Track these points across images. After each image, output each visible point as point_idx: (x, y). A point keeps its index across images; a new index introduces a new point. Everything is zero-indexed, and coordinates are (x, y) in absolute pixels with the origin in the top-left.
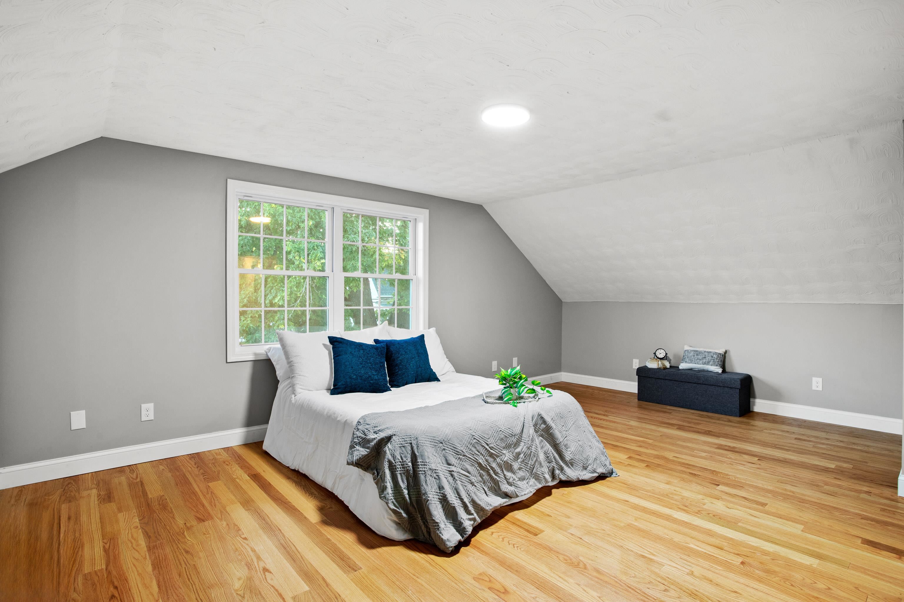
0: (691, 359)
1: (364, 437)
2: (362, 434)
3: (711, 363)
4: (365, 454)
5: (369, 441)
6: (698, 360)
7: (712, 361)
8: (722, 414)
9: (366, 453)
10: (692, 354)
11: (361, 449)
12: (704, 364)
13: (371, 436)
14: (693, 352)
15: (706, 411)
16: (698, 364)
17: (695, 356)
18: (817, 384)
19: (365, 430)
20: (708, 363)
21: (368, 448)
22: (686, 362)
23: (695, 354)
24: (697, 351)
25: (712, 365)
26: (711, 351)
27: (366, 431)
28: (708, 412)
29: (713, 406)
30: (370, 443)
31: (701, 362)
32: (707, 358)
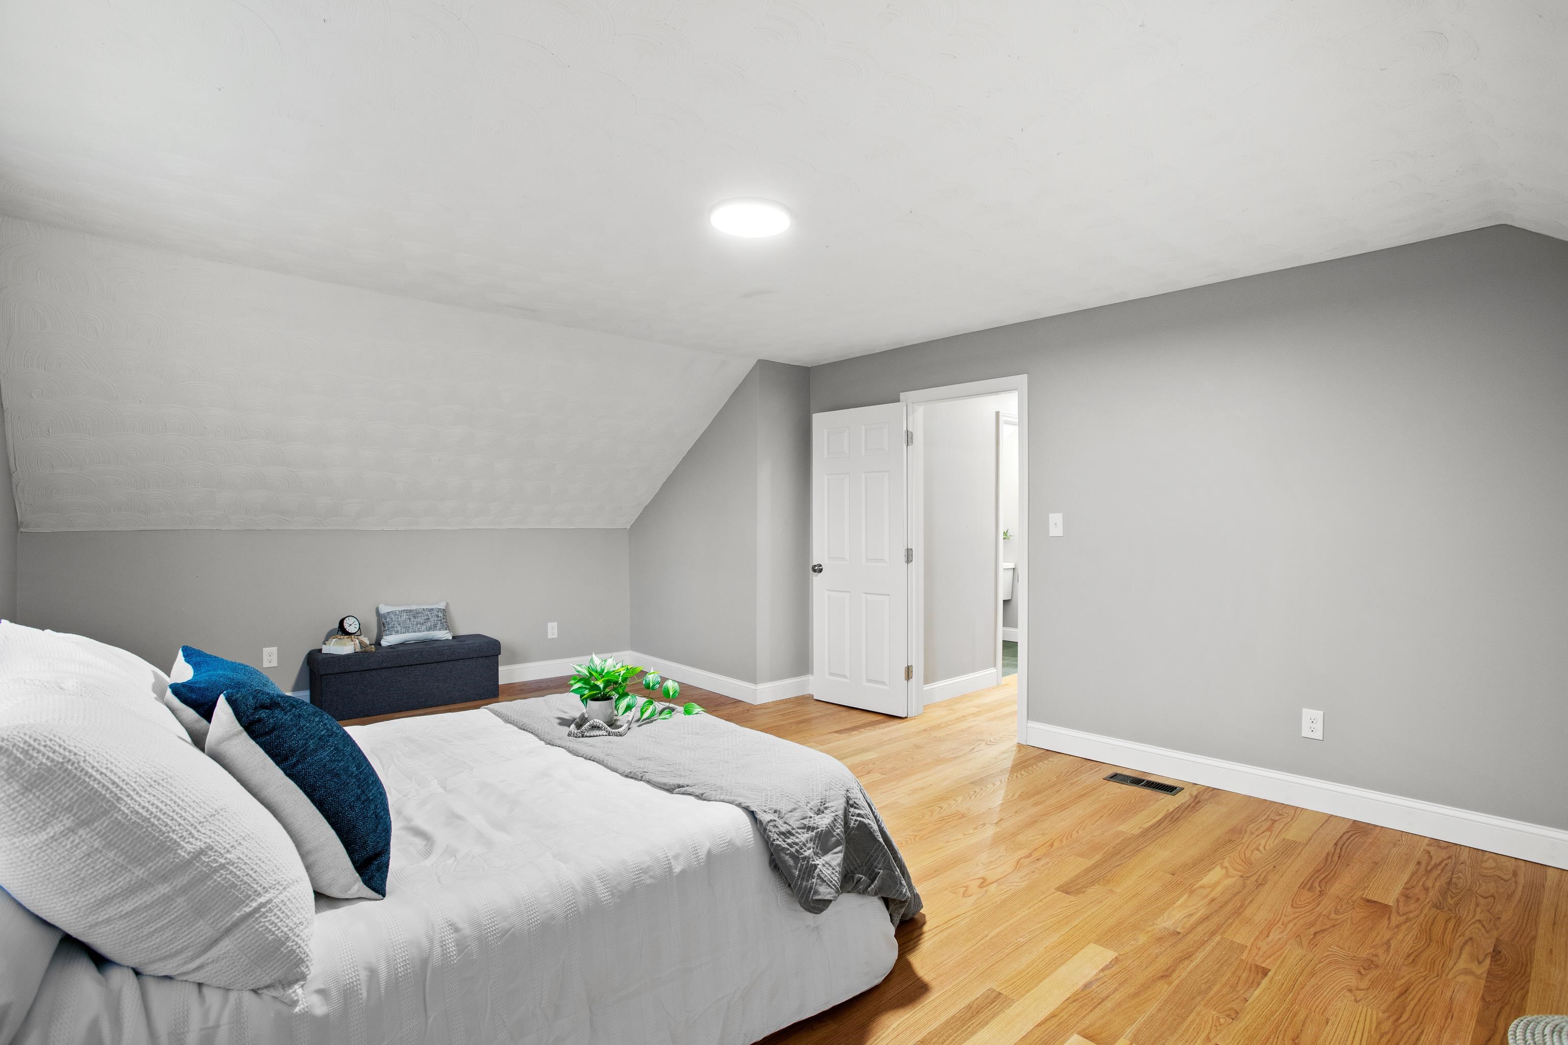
0: (407, 626)
1: (814, 834)
2: (803, 833)
3: (439, 626)
4: (840, 859)
5: (829, 832)
6: (418, 626)
7: (439, 622)
8: (475, 700)
9: (841, 855)
10: (405, 616)
11: (827, 858)
12: (429, 629)
13: (823, 822)
14: (405, 614)
15: (452, 703)
16: (419, 631)
17: (412, 619)
18: (552, 629)
19: (803, 821)
20: (434, 628)
21: (837, 844)
22: (397, 632)
23: (411, 617)
24: (411, 611)
25: (440, 630)
26: (432, 607)
27: (805, 822)
28: (455, 703)
29: (462, 692)
30: (834, 833)
31: (424, 627)
32: (432, 620)
